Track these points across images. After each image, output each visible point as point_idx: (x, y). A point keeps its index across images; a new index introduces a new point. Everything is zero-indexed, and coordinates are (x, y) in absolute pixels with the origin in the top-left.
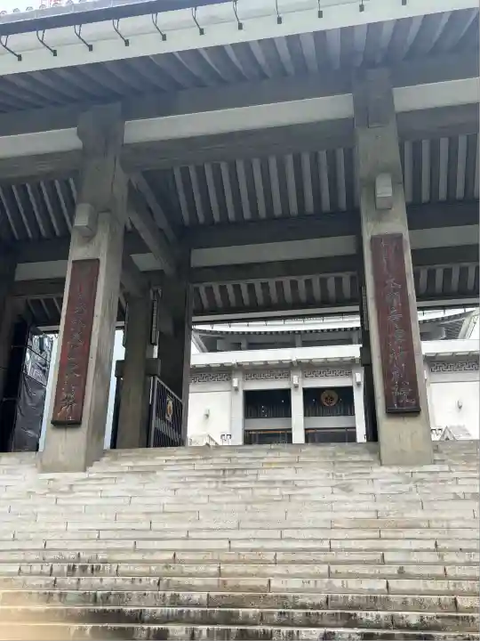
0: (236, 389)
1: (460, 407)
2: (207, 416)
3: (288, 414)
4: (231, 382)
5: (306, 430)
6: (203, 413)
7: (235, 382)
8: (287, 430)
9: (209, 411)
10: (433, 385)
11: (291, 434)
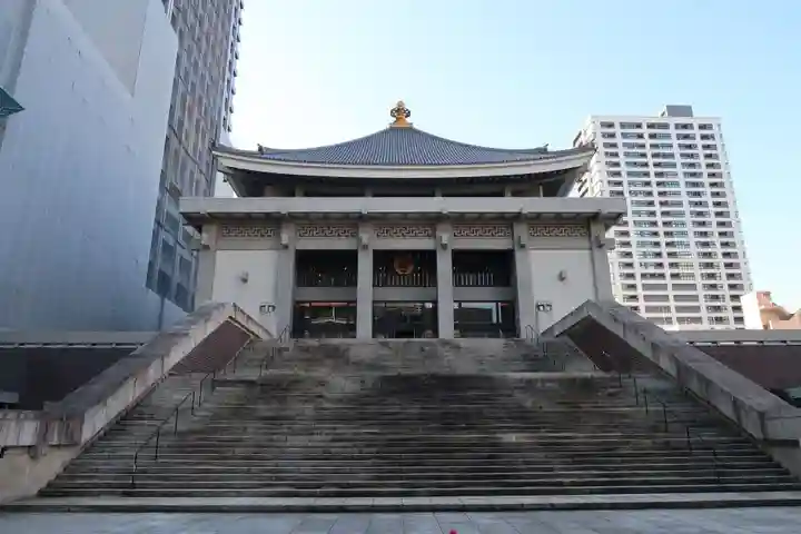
0: (286, 247)
1: (563, 279)
2: (246, 281)
3: (353, 283)
4: (279, 239)
7: (285, 238)
8: (349, 302)
9: (247, 275)
10: (533, 252)
11: (355, 308)
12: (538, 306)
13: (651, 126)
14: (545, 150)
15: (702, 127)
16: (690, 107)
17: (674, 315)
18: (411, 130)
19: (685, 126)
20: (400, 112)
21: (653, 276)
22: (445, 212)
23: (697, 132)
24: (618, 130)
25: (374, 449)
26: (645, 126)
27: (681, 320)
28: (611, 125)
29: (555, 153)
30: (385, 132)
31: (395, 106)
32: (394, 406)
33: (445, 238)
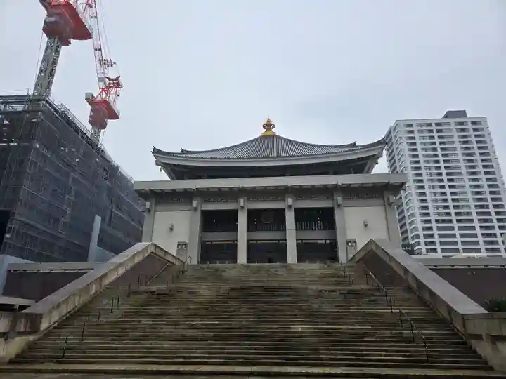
0: (196, 209)
1: (366, 225)
2: (172, 230)
3: (235, 229)
4: (191, 204)
5: (248, 241)
6: (168, 227)
7: (195, 203)
8: (234, 241)
9: (173, 225)
10: (346, 209)
11: (236, 244)
12: (347, 243)
13: (437, 124)
14: (355, 144)
15: (473, 123)
16: (465, 111)
17: (460, 247)
18: (275, 136)
19: (461, 124)
20: (269, 126)
21: (443, 221)
22: (289, 185)
23: (470, 126)
24: (415, 128)
25: (212, 334)
26: (434, 125)
27: (465, 250)
28: (411, 125)
29: (361, 146)
30: (260, 138)
31: (265, 122)
32: (233, 306)
33: (290, 201)
